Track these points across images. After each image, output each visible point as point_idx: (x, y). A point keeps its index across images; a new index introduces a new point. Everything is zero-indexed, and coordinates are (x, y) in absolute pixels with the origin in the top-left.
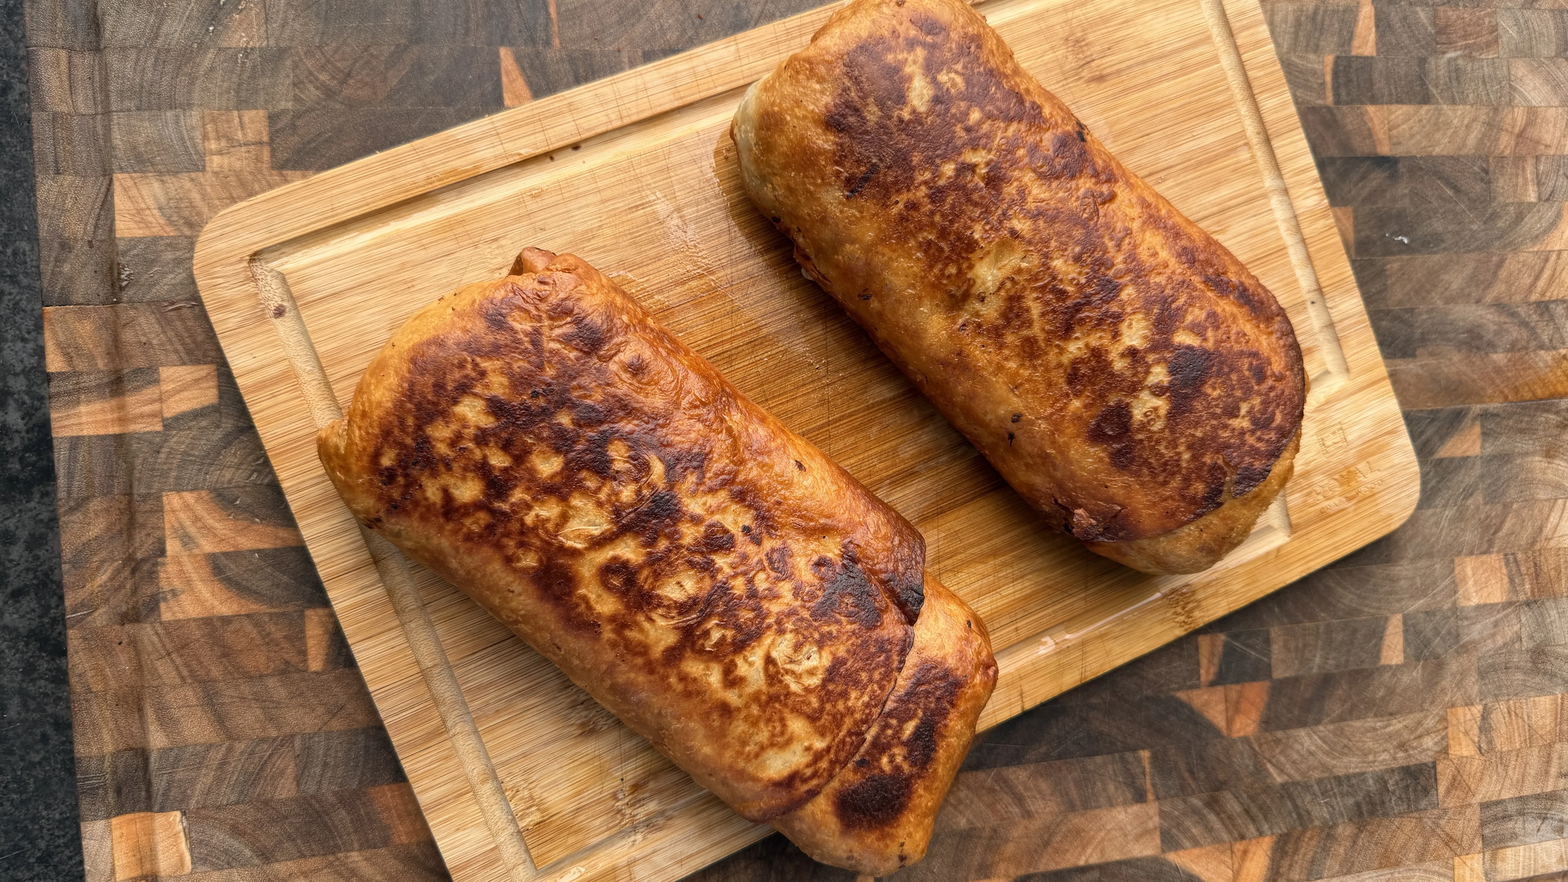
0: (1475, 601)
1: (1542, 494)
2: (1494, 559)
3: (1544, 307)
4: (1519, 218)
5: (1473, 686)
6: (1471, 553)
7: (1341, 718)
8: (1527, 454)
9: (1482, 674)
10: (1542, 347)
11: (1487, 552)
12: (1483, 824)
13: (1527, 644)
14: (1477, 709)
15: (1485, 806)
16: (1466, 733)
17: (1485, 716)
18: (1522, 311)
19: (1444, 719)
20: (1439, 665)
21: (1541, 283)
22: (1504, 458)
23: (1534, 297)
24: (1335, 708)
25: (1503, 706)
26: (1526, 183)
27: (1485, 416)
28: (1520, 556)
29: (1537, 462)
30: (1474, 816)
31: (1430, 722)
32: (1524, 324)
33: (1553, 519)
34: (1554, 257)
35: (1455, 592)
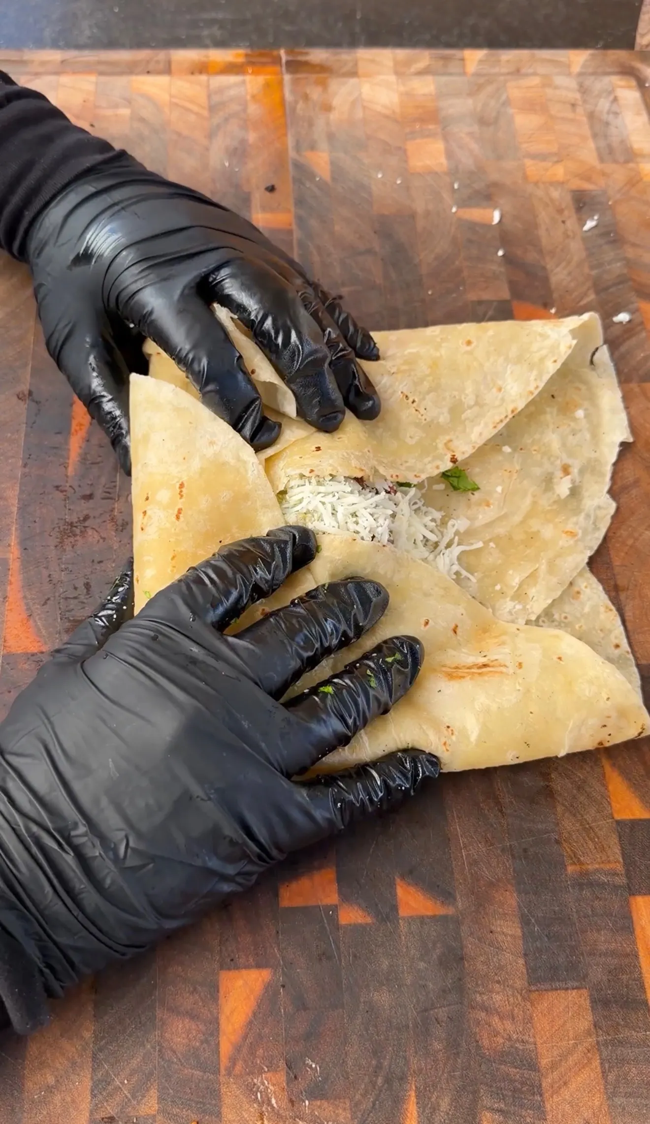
0: (443, 160)
1: (359, 114)
2: (410, 146)
3: (213, 109)
4: (142, 120)
5: (509, 164)
6: (406, 161)
7: (540, 252)
8: (328, 124)
9: (499, 158)
10: (245, 110)
11: (405, 151)
12: (615, 161)
13: (476, 128)
14: (528, 162)
15: (601, 160)
16: (547, 170)
17: (534, 156)
18: (216, 120)
19: (536, 184)
20: (495, 185)
21: (195, 108)
22: (331, 137)
23: (205, 113)
24: (531, 256)
25: (524, 146)
26: (116, 115)
27: (298, 148)
28: (408, 130)
29: (334, 116)
30: (610, 167)
31: (540, 193)
32: (226, 120)
33: (379, 108)
34: (174, 100)
35: (436, 173)
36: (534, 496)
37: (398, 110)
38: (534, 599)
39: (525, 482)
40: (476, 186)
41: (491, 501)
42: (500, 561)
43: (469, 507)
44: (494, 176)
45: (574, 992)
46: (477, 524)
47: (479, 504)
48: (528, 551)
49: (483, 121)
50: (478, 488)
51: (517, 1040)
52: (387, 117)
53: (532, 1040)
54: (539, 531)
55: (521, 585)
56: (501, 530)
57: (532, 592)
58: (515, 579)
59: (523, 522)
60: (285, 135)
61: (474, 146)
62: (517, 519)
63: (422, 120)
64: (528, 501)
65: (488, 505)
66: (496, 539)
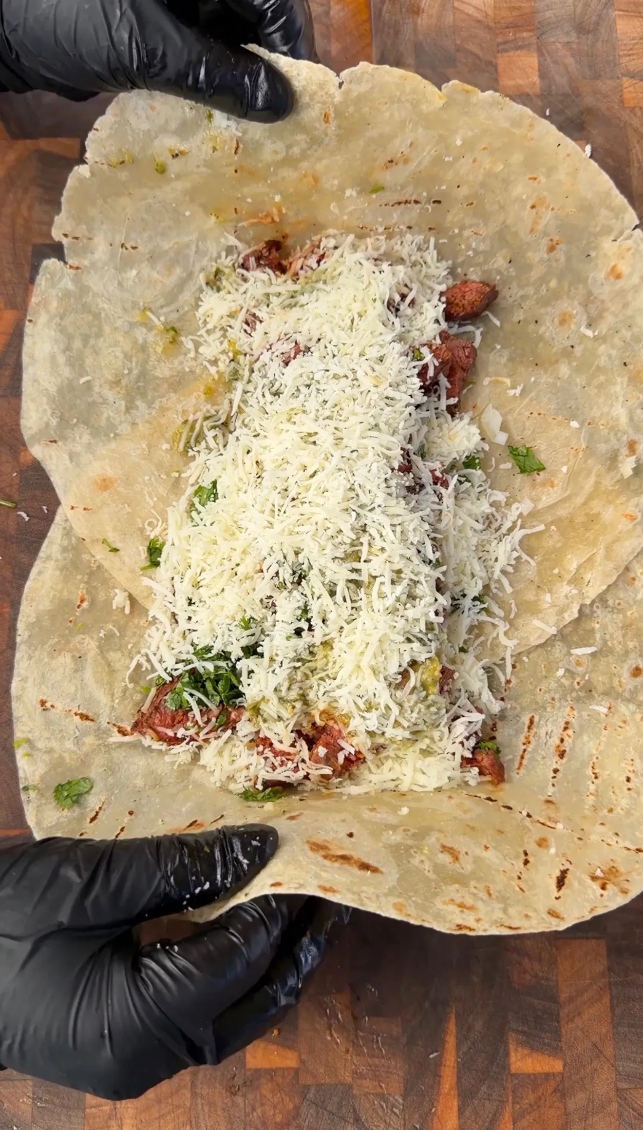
36: (598, 476)
37: (490, 12)
38: (591, 584)
39: (590, 461)
40: (569, 113)
41: (556, 482)
42: (559, 545)
43: (534, 486)
44: (589, 101)
45: (594, 941)
46: (540, 506)
47: (543, 484)
48: (587, 535)
49: (581, 29)
50: (544, 469)
51: (542, 978)
52: (478, 21)
53: (554, 978)
54: (599, 514)
55: (578, 570)
56: (562, 512)
57: (588, 576)
58: (572, 563)
59: (585, 504)
60: (369, 45)
61: (570, 61)
62: (579, 500)
63: (515, 26)
64: (592, 479)
65: (552, 486)
66: (557, 522)
